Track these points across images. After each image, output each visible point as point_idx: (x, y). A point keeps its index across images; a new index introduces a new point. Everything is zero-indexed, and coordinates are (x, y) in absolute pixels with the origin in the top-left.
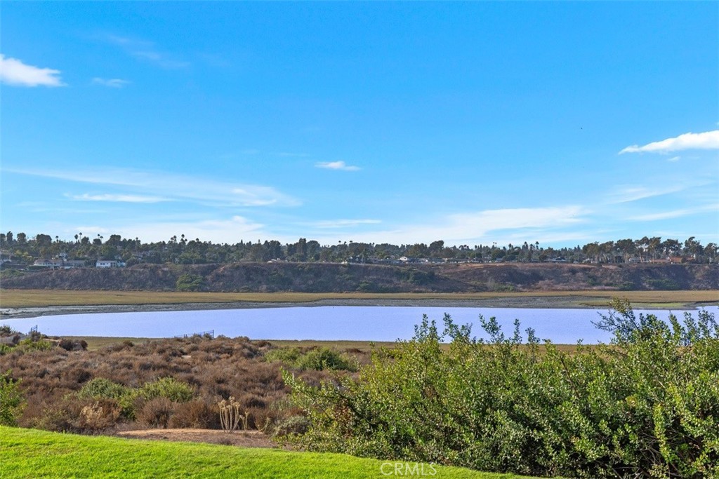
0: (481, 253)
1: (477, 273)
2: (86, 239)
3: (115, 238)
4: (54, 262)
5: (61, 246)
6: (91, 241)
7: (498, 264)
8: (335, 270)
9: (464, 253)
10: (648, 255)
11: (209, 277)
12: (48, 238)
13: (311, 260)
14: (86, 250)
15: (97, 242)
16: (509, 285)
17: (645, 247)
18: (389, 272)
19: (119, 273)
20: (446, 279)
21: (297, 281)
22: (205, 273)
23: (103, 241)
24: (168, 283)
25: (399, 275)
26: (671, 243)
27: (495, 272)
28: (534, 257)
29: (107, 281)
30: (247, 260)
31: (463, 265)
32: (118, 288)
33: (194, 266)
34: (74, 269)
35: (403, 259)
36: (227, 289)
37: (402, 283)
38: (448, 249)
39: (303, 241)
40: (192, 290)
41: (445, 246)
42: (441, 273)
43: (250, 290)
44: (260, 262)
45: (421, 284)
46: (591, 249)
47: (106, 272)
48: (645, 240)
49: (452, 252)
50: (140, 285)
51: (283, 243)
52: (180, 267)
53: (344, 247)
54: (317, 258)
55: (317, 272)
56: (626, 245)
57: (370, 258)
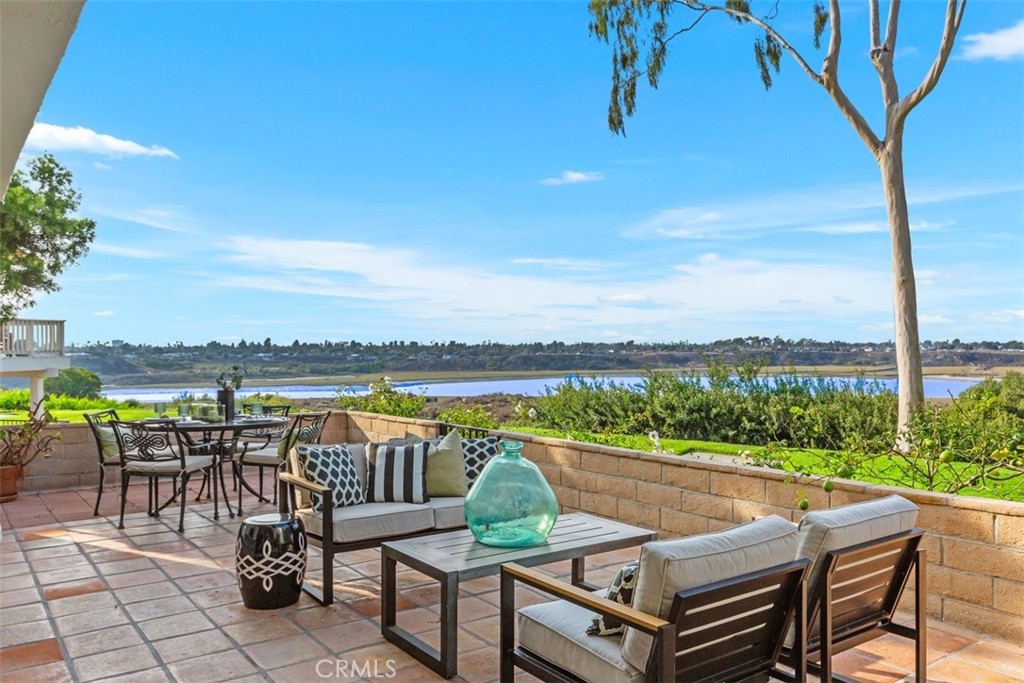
0: (655, 347)
1: (653, 359)
2: (437, 344)
3: (453, 343)
4: (420, 356)
5: (424, 348)
6: (440, 345)
7: (664, 353)
8: (573, 358)
9: (646, 347)
10: (752, 346)
11: (504, 363)
12: (417, 343)
13: (559, 353)
14: (437, 350)
15: (443, 345)
16: (671, 364)
17: (750, 342)
18: (603, 358)
19: (455, 362)
20: (635, 362)
21: (552, 364)
22: (501, 360)
23: (446, 345)
24: (481, 366)
25: (609, 360)
26: (766, 339)
27: (663, 358)
28: (686, 348)
29: (449, 366)
30: (524, 353)
31: (645, 354)
32: (455, 370)
33: (495, 357)
34: (430, 360)
35: (612, 351)
36: (514, 369)
37: (610, 365)
38: (636, 346)
39: (555, 342)
40: (495, 370)
41: (635, 343)
42: (633, 358)
43: (526, 370)
44: (532, 354)
45: (620, 365)
46: (718, 344)
47: (448, 362)
48: (750, 338)
49: (639, 347)
50: (466, 368)
51: (544, 344)
52: (488, 358)
53: (578, 345)
54: (563, 351)
55: (563, 359)
56: (739, 341)
57: (593, 351)
